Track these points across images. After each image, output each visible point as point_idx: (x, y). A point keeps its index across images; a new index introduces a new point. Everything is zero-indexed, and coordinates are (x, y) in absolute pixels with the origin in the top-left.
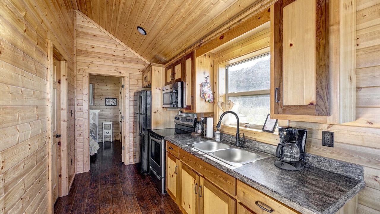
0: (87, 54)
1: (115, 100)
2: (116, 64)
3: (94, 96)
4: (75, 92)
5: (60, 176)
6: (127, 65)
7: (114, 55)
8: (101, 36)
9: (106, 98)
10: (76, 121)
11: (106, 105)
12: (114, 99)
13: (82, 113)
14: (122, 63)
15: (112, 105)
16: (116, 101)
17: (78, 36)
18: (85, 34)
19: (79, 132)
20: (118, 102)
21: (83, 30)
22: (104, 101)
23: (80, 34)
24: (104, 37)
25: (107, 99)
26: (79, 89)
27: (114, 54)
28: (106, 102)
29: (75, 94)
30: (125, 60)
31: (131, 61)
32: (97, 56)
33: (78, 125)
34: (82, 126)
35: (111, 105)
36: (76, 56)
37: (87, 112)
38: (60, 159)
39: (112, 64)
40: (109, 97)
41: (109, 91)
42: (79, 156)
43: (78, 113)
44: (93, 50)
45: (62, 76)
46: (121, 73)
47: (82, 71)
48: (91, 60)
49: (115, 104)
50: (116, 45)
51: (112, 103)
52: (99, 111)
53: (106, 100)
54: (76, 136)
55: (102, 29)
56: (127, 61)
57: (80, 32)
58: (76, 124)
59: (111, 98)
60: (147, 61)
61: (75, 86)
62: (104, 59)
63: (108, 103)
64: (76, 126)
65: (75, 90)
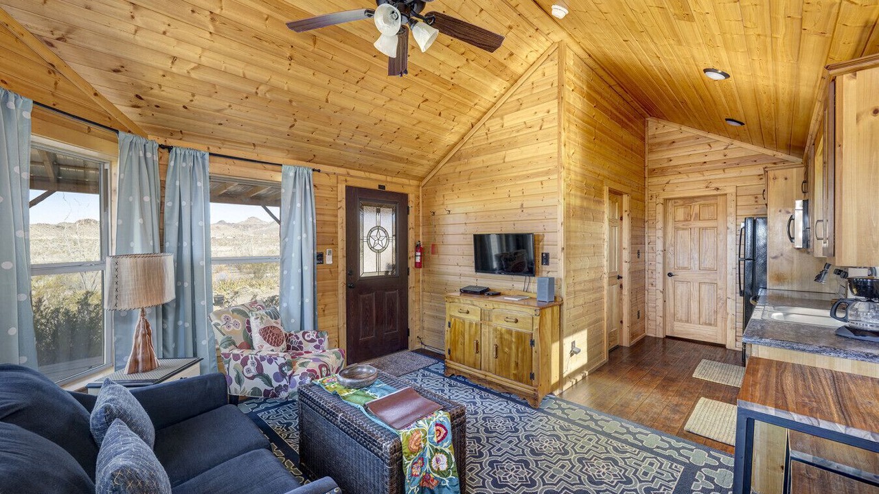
0: (662, 171)
2: (708, 176)
4: (646, 227)
5: (622, 322)
6: (732, 173)
7: (705, 162)
8: (683, 140)
10: (646, 265)
13: (654, 255)
14: (722, 171)
17: (651, 151)
18: (660, 144)
19: (651, 280)
21: (657, 140)
23: (653, 147)
24: (688, 138)
26: (651, 222)
27: (706, 159)
29: (646, 230)
30: (726, 164)
31: (740, 163)
32: (675, 171)
33: (650, 271)
34: (654, 273)
36: (647, 179)
37: (661, 253)
38: (622, 304)
39: (702, 178)
42: (650, 313)
43: (650, 254)
44: (672, 163)
45: (624, 212)
46: (718, 189)
47: (654, 197)
48: (666, 179)
50: (710, 145)
54: (646, 285)
55: (684, 128)
56: (731, 166)
57: (652, 145)
58: (647, 269)
60: (780, 154)
61: (646, 219)
62: (687, 173)
64: (646, 272)
65: (646, 224)
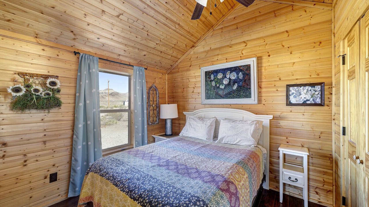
1: (318, 88)
3: (260, 84)
9: (288, 86)
11: (289, 104)
12: (313, 85)
15: (308, 102)
16: (322, 91)
20: (326, 93)
22: (285, 94)
25: (291, 88)
28: (288, 96)
35: (304, 104)
40: (298, 82)
41: (296, 67)
49: (318, 101)
51: (308, 97)
52: (271, 117)
53: (288, 91)
59: (305, 85)
63: (295, 97)
